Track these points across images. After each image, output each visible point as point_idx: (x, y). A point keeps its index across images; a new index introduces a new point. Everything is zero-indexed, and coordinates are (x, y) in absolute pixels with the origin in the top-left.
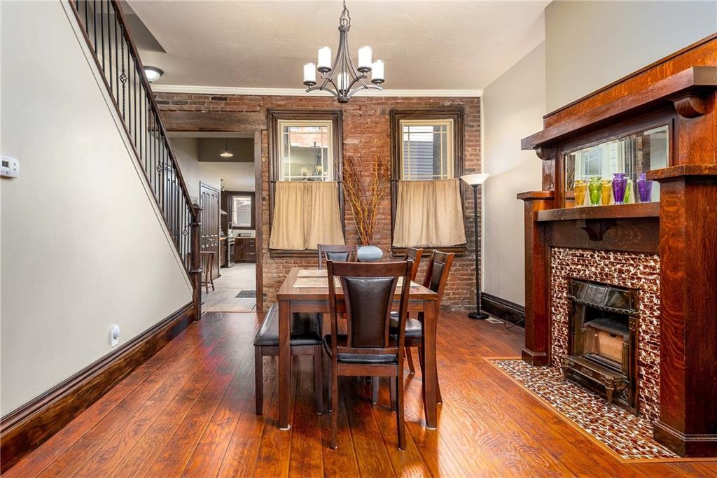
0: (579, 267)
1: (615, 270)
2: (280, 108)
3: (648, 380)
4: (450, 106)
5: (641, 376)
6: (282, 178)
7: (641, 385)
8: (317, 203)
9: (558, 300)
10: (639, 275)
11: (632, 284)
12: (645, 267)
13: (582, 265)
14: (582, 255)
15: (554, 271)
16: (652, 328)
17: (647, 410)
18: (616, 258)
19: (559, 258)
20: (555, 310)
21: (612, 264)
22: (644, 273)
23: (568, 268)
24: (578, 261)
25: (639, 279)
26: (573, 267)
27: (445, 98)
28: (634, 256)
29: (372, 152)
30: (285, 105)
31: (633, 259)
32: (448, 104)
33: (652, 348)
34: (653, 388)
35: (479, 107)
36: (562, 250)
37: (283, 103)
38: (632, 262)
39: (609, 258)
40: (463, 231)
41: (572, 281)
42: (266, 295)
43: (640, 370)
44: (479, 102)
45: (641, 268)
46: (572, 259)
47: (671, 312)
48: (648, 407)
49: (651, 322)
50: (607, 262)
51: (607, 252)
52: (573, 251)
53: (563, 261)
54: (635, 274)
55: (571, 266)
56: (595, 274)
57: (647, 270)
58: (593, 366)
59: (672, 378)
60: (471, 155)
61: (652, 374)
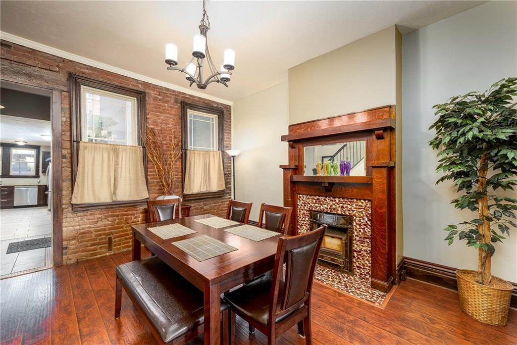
0: (317, 205)
1: (339, 207)
2: (84, 75)
3: (358, 258)
4: (216, 107)
5: (354, 257)
6: (85, 139)
7: (354, 261)
8: (124, 163)
9: (302, 222)
10: (353, 209)
11: (349, 213)
12: (357, 205)
13: (319, 204)
14: (319, 199)
15: (299, 207)
16: (360, 234)
17: (358, 272)
18: (340, 201)
19: (303, 200)
20: (300, 227)
21: (337, 204)
22: (356, 208)
23: (309, 205)
24: (316, 202)
25: (354, 211)
26: (312, 205)
27: (214, 102)
28: (350, 200)
29: (168, 127)
30: (90, 75)
31: (349, 201)
32: (215, 106)
33: (360, 243)
34: (361, 261)
35: (230, 111)
36: (305, 196)
37: (87, 71)
38: (349, 203)
39: (335, 201)
40: (224, 182)
41: (312, 212)
42: (66, 248)
43: (354, 254)
44: (230, 109)
45: (354, 206)
46: (312, 201)
47: (379, 228)
48: (358, 271)
49: (360, 231)
50: (334, 203)
51: (334, 198)
52: (313, 197)
53: (305, 202)
54: (351, 209)
55: (311, 204)
56: (327, 208)
57: (358, 207)
58: (329, 255)
59: (379, 258)
60: (227, 138)
61: (360, 255)
